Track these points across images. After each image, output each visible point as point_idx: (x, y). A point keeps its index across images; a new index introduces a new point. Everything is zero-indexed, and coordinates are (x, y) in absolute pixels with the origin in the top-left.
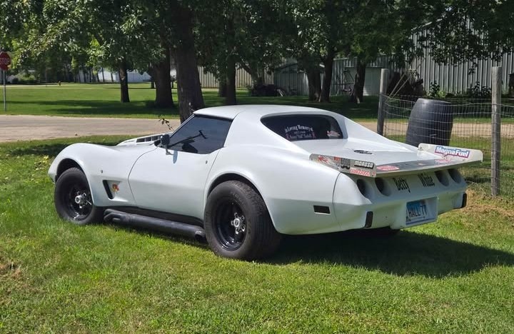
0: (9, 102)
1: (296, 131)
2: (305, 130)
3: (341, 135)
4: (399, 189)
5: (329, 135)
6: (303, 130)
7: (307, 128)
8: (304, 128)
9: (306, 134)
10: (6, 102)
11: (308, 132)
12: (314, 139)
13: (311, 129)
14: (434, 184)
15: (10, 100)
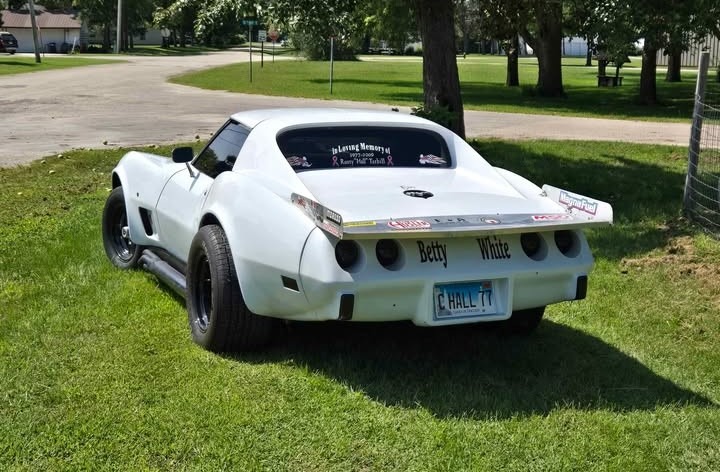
0: (337, 81)
1: (354, 151)
2: (374, 152)
3: (449, 163)
4: (423, 261)
5: (422, 162)
6: (369, 151)
7: (378, 148)
8: (372, 148)
9: (374, 158)
10: (333, 81)
11: (378, 155)
12: (390, 166)
13: (388, 151)
14: (509, 257)
15: (338, 78)
